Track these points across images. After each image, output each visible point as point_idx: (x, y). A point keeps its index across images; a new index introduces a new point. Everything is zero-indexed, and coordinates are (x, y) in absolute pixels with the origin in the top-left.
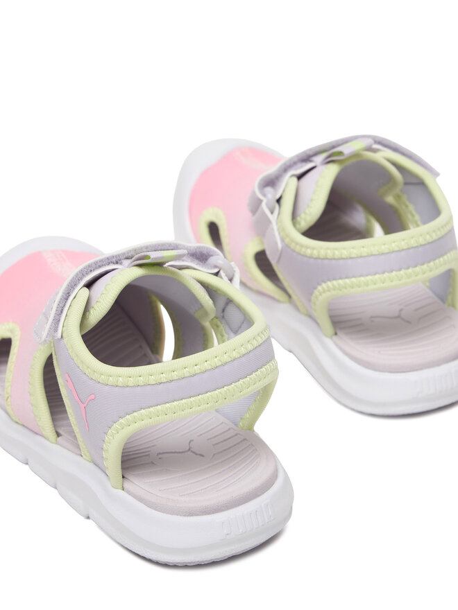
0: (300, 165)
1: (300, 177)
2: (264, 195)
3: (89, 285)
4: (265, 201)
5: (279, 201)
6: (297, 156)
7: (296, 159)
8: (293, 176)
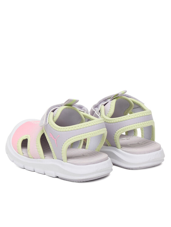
0: (103, 102)
1: (105, 105)
2: (96, 110)
3: (53, 111)
4: (96, 111)
5: (99, 111)
6: (103, 99)
7: (102, 100)
8: (102, 105)
